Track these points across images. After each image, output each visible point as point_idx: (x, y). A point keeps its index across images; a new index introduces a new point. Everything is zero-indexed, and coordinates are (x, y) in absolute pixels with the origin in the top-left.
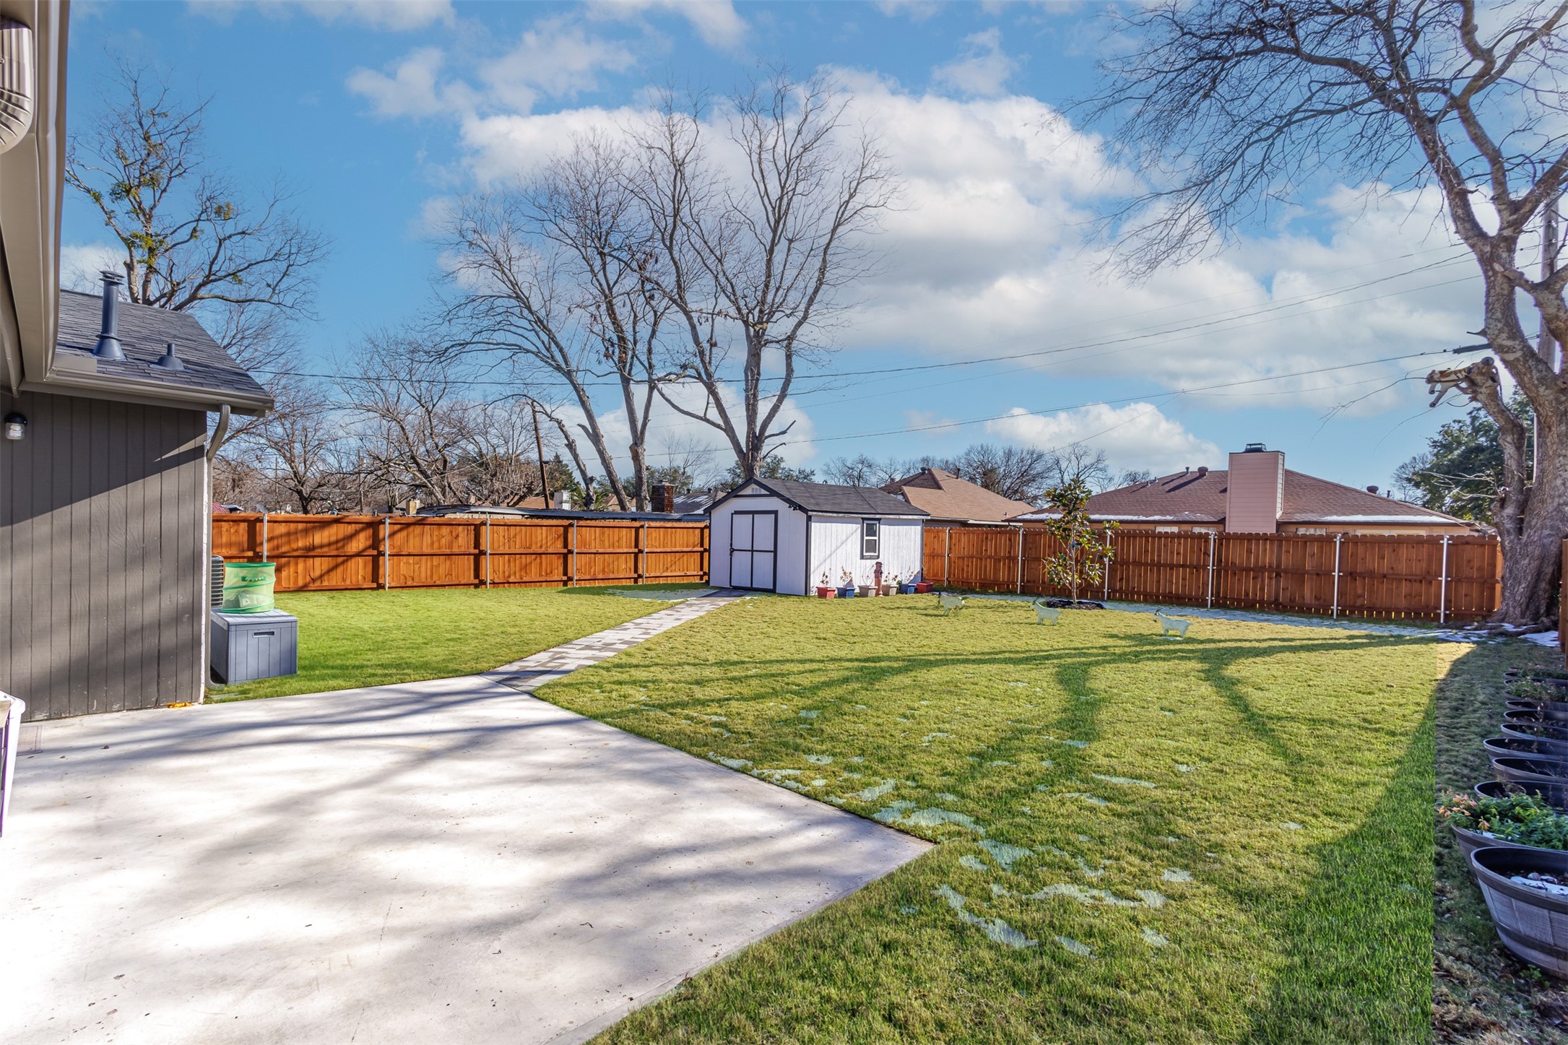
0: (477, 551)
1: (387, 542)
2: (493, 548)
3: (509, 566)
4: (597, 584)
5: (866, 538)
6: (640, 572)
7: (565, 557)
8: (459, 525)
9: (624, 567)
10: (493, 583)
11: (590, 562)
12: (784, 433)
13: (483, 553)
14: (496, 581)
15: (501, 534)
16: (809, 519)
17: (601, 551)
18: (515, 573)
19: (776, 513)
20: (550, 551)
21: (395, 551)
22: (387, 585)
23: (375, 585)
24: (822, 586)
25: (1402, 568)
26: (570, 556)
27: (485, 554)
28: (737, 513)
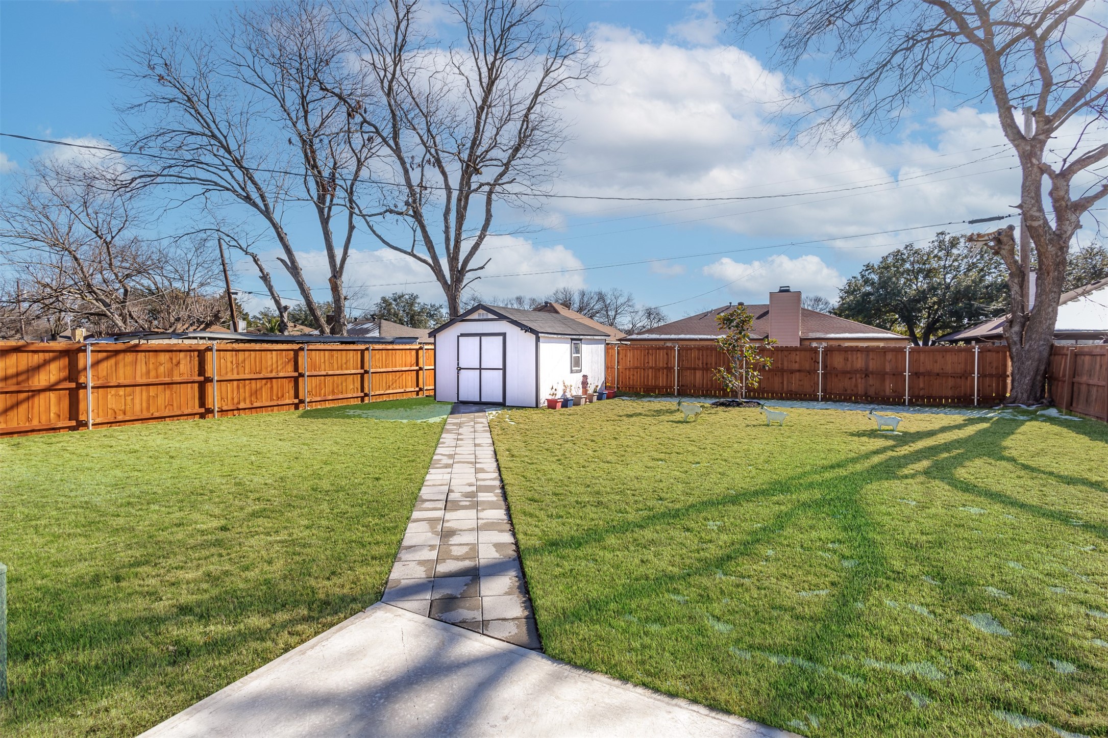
0: (202, 378)
1: (90, 373)
2: (220, 374)
3: (238, 392)
4: (328, 405)
5: (573, 355)
6: (366, 391)
7: (296, 380)
8: (180, 351)
9: (351, 388)
10: (221, 411)
11: (320, 384)
12: (482, 268)
13: (209, 380)
14: (225, 408)
15: (229, 359)
16: (538, 340)
17: (330, 373)
18: (245, 400)
19: (504, 335)
20: (281, 375)
21: (99, 383)
22: (91, 422)
23: (74, 423)
24: (550, 398)
25: (949, 369)
26: (300, 379)
27: (212, 381)
28: (462, 335)
